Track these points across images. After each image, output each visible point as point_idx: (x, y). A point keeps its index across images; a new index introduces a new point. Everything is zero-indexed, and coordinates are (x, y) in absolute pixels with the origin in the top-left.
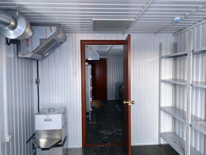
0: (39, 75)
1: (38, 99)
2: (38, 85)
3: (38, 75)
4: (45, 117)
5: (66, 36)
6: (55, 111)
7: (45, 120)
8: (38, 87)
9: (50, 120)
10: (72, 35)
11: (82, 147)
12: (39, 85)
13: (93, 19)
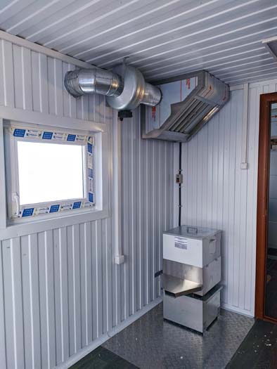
0: (182, 168)
1: (180, 208)
2: (180, 185)
3: (180, 168)
4: (177, 239)
5: (230, 92)
6: (197, 232)
7: (177, 245)
8: (180, 189)
9: (184, 247)
10: (241, 86)
11: (255, 318)
12: (182, 185)
13: (264, 41)
